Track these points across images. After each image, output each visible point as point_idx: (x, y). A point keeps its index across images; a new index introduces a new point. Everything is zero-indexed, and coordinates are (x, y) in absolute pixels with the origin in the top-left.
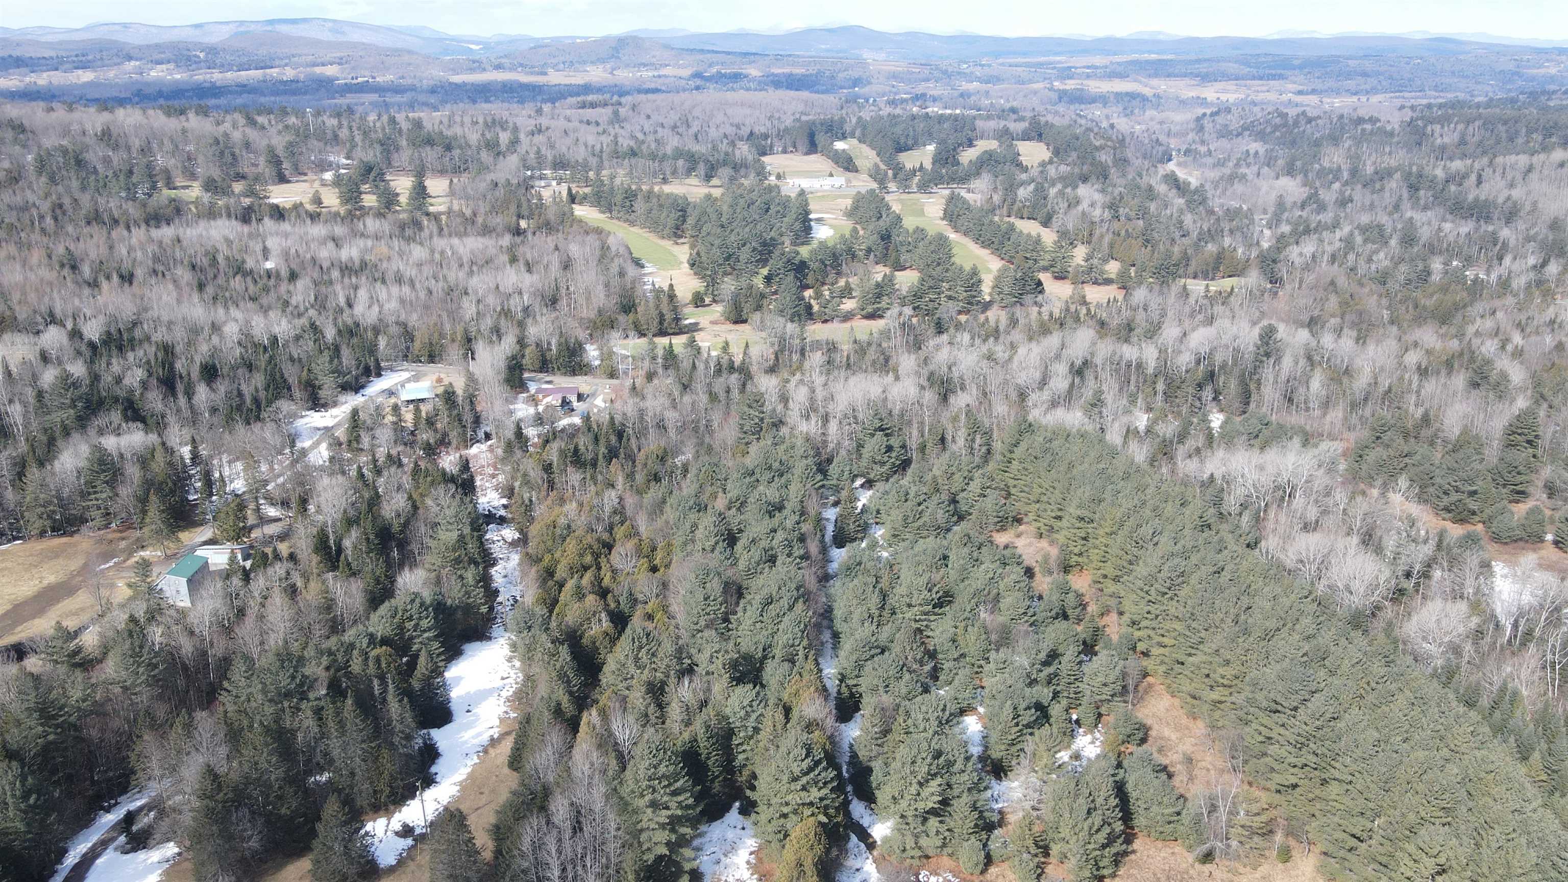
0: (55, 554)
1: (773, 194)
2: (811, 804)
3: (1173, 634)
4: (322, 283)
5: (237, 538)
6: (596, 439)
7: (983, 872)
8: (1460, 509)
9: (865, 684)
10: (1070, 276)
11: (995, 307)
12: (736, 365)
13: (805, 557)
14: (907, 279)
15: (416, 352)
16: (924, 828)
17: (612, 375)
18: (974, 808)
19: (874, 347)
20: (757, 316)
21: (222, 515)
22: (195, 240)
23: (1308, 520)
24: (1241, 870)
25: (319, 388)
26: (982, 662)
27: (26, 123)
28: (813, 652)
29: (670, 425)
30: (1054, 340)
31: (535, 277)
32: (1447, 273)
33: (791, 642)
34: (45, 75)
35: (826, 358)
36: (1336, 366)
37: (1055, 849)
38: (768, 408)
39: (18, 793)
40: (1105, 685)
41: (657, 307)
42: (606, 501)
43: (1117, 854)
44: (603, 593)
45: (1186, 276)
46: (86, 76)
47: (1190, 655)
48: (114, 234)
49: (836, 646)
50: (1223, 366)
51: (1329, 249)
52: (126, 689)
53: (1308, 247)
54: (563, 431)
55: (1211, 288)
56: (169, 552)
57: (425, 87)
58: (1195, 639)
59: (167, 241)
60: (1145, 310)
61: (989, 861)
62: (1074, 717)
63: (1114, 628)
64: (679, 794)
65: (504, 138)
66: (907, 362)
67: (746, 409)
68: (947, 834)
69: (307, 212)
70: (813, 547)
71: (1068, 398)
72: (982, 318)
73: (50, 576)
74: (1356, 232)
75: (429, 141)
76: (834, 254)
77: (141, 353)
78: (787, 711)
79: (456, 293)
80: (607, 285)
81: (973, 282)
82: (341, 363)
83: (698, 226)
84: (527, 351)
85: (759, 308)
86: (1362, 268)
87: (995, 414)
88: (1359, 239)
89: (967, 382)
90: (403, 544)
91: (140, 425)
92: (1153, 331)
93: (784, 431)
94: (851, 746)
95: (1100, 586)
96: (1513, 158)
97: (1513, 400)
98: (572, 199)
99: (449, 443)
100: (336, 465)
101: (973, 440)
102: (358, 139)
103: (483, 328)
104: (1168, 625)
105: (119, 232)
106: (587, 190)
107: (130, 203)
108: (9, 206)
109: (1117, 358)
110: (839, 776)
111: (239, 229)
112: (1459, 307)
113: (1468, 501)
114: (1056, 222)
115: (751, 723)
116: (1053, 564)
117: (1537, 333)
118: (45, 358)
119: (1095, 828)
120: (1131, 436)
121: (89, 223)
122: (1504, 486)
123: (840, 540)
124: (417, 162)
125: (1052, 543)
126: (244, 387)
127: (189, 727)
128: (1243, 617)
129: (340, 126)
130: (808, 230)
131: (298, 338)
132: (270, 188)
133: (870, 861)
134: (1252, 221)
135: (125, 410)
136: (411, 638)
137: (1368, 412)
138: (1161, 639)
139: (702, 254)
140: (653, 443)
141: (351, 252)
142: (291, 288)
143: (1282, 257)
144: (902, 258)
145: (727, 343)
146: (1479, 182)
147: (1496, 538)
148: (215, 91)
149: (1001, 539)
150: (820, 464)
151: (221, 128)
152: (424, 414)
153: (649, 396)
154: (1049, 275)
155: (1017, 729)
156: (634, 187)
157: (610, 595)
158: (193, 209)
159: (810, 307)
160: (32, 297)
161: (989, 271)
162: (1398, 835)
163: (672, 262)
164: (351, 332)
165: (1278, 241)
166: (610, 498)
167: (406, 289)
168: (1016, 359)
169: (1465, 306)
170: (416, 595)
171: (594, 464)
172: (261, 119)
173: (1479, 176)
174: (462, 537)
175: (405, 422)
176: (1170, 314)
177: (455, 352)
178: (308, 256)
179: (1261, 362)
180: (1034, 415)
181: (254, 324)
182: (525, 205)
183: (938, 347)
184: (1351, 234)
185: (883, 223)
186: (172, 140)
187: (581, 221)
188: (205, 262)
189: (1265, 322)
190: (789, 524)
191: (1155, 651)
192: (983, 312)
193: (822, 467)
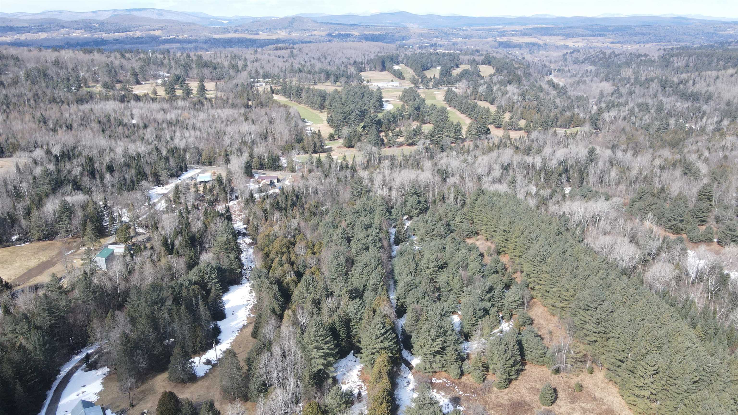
0: (45, 248)
1: (366, 89)
2: (385, 348)
3: (544, 279)
4: (159, 129)
5: (126, 241)
6: (287, 198)
7: (460, 378)
8: (676, 228)
9: (408, 301)
10: (503, 126)
11: (468, 140)
12: (349, 166)
13: (381, 248)
14: (427, 128)
15: (203, 160)
16: (434, 359)
17: (293, 171)
18: (456, 351)
19: (412, 158)
20: (359, 144)
21: (119, 231)
22: (99, 110)
23: (606, 231)
24: (572, 377)
25: (160, 176)
26: (460, 292)
27: (20, 57)
28: (385, 286)
29: (320, 192)
30: (494, 154)
31: (257, 126)
32: (676, 125)
33: (375, 283)
34: (24, 35)
35: (390, 163)
36: (623, 166)
37: (491, 367)
38: (364, 184)
39: (41, 343)
40: (514, 301)
41: (313, 140)
42: (292, 224)
43: (518, 370)
44: (292, 264)
45: (556, 127)
46: (43, 36)
47: (552, 288)
48: (62, 107)
49: (395, 287)
50: (572, 166)
51: (623, 114)
52: (84, 302)
53: (613, 113)
54: (271, 195)
55: (568, 132)
56: (96, 248)
57: (202, 40)
58: (554, 281)
59: (86, 111)
60: (537, 141)
61: (462, 374)
62: (501, 316)
63: (519, 278)
64: (328, 344)
65: (240, 64)
66: (427, 164)
67: (354, 185)
68: (444, 362)
69: (150, 97)
70: (385, 243)
71: (500, 180)
72: (462, 145)
73: (43, 258)
74: (636, 106)
75: (206, 65)
76: (394, 116)
77: (79, 160)
78: (375, 312)
79: (220, 134)
80: (290, 130)
81: (458, 129)
82: (169, 165)
83: (331, 104)
84: (254, 160)
85: (360, 140)
86: (638, 123)
87: (467, 187)
88: (637, 110)
89: (455, 173)
90: (201, 244)
91: (80, 192)
92: (539, 151)
93: (372, 194)
94: (402, 327)
95: (513, 260)
96: (709, 73)
97: (702, 180)
98: (273, 91)
99: (220, 201)
100: (169, 210)
101: (457, 198)
102: (173, 64)
103: (233, 149)
104: (543, 276)
105: (64, 107)
106: (279, 88)
107: (69, 94)
108: (13, 94)
109: (523, 162)
110: (397, 337)
111: (119, 105)
112: (682, 140)
113: (679, 224)
114: (497, 102)
115: (358, 316)
116: (492, 251)
117: (716, 151)
118: (35, 162)
119: (508, 358)
120: (528, 196)
121: (50, 103)
122: (696, 218)
123: (397, 242)
124: (200, 75)
125: (492, 243)
126: (126, 175)
127: (114, 317)
128: (575, 271)
129: (164, 58)
130: (382, 106)
131: (149, 154)
132: (134, 87)
133: (411, 374)
134: (588, 102)
135: (73, 185)
136: (207, 282)
137: (637, 186)
138: (539, 282)
139: (333, 116)
140: (312, 200)
141: (172, 116)
142: (145, 132)
143: (600, 117)
144: (425, 118)
145: (345, 156)
146: (694, 84)
147: (692, 241)
148: (104, 42)
149: (469, 241)
150: (388, 209)
151: (110, 59)
152: (208, 187)
153: (310, 179)
154: (493, 126)
155: (475, 319)
156: (301, 86)
157: (294, 265)
158: (98, 96)
159: (383, 140)
160: (27, 136)
161: (465, 124)
162: (638, 358)
163: (318, 120)
164: (173, 151)
165: (599, 110)
166: (294, 223)
167: (198, 133)
168: (477, 162)
169: (684, 140)
170: (209, 263)
171: (286, 209)
172: (127, 55)
173: (694, 81)
174: (228, 239)
175: (200, 191)
176: (548, 143)
177: (221, 160)
178: (152, 118)
179: (589, 164)
180: (485, 187)
181: (129, 147)
182: (251, 94)
183: (441, 158)
184: (633, 107)
185: (417, 102)
186: (87, 64)
187: (277, 102)
188: (105, 120)
189: (591, 146)
190: (374, 233)
191: (537, 287)
192: (462, 143)
193: (389, 210)
